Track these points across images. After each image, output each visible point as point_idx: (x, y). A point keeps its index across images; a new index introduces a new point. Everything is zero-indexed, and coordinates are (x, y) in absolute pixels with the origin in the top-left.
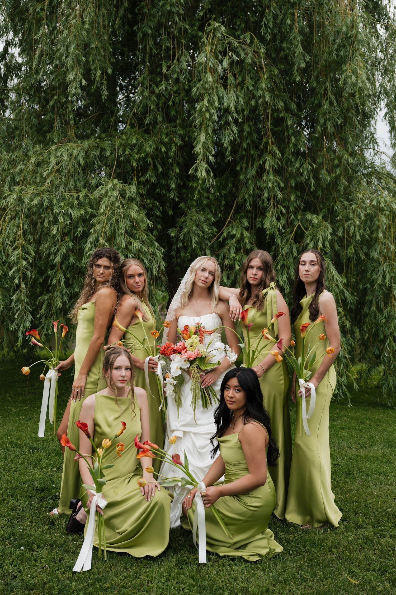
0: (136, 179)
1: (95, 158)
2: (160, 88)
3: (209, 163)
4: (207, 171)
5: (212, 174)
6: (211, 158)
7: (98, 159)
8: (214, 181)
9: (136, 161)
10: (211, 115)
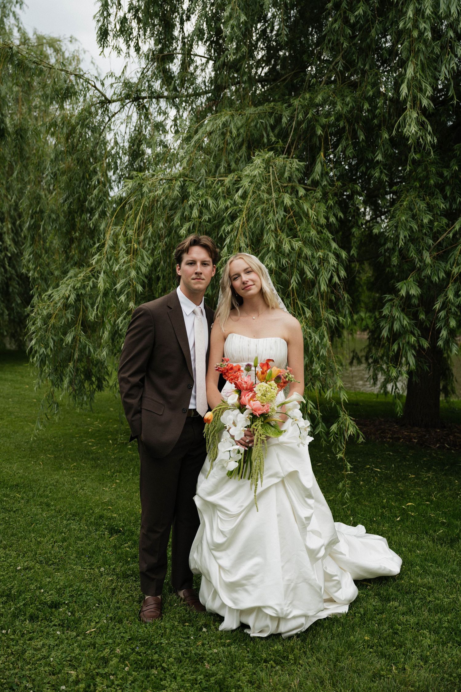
0: (322, 154)
1: (266, 129)
2: (356, 13)
3: (424, 111)
4: (421, 125)
5: (429, 128)
6: (425, 102)
7: (269, 128)
8: (435, 139)
9: (322, 127)
10: (421, 34)
